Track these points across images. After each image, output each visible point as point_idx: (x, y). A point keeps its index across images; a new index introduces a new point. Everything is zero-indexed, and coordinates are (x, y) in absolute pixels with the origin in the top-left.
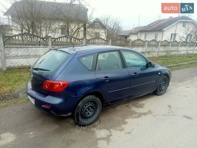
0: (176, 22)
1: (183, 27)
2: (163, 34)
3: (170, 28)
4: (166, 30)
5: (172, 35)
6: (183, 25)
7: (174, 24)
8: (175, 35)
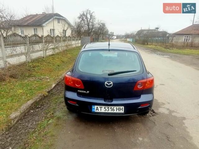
0: (52, 19)
1: (58, 23)
2: (44, 29)
3: (48, 23)
4: (45, 25)
5: (51, 30)
6: (58, 21)
7: (51, 20)
8: (53, 30)
